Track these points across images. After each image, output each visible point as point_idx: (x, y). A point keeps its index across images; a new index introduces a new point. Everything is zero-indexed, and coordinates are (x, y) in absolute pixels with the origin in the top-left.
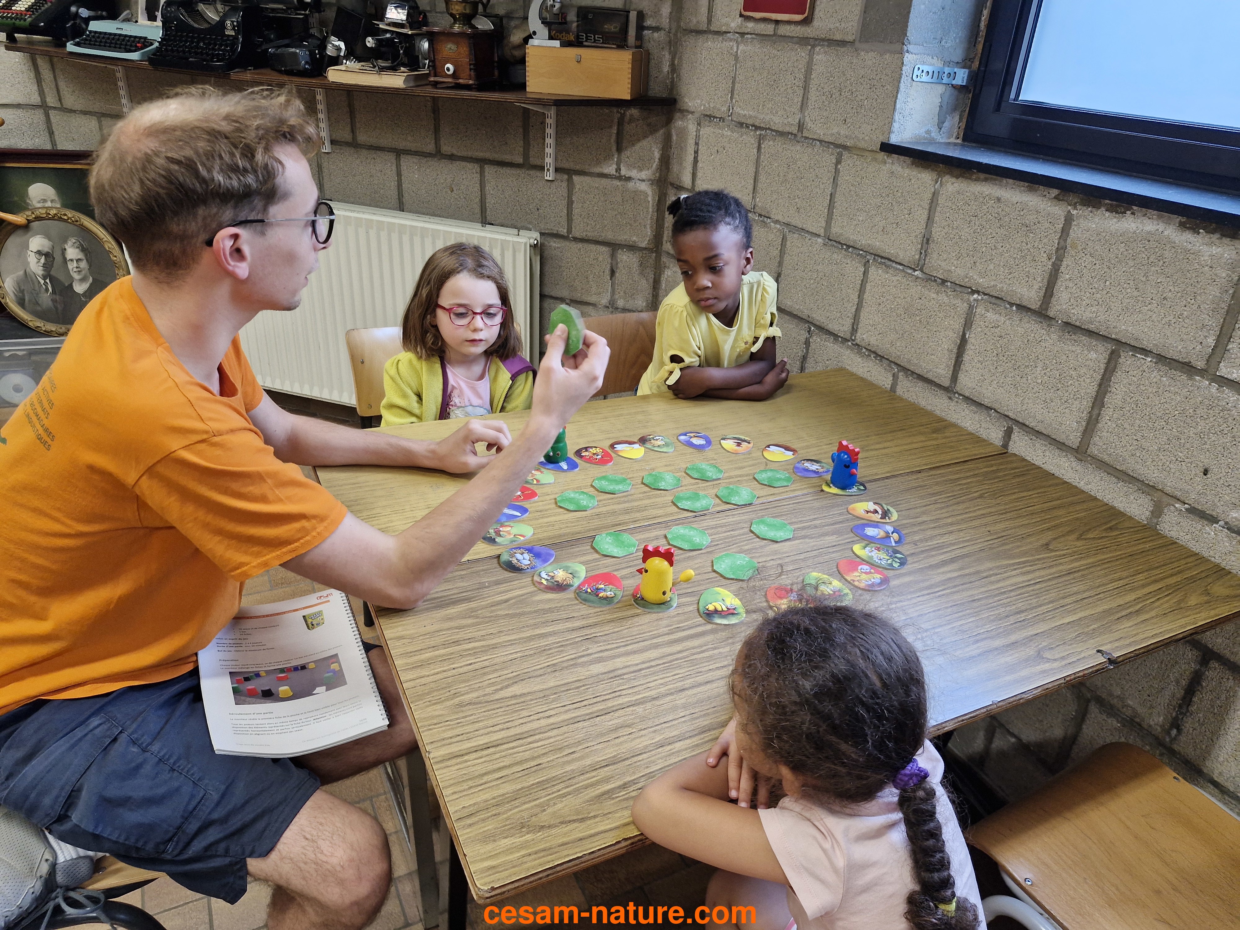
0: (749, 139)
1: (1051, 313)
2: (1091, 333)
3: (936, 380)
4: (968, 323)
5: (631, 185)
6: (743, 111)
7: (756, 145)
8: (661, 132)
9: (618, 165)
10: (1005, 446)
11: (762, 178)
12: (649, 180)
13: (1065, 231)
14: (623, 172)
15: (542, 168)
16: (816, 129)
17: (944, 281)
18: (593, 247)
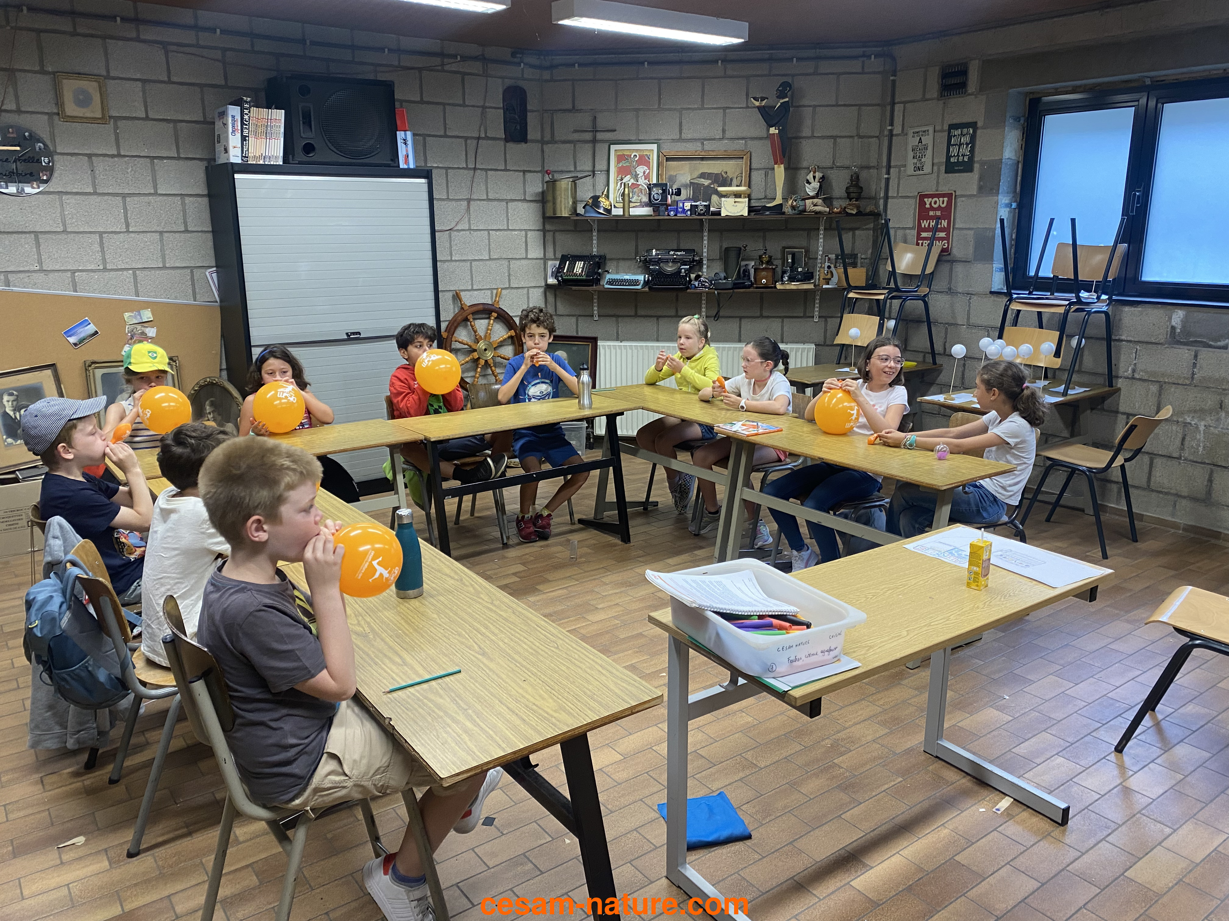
15: (812, 317)
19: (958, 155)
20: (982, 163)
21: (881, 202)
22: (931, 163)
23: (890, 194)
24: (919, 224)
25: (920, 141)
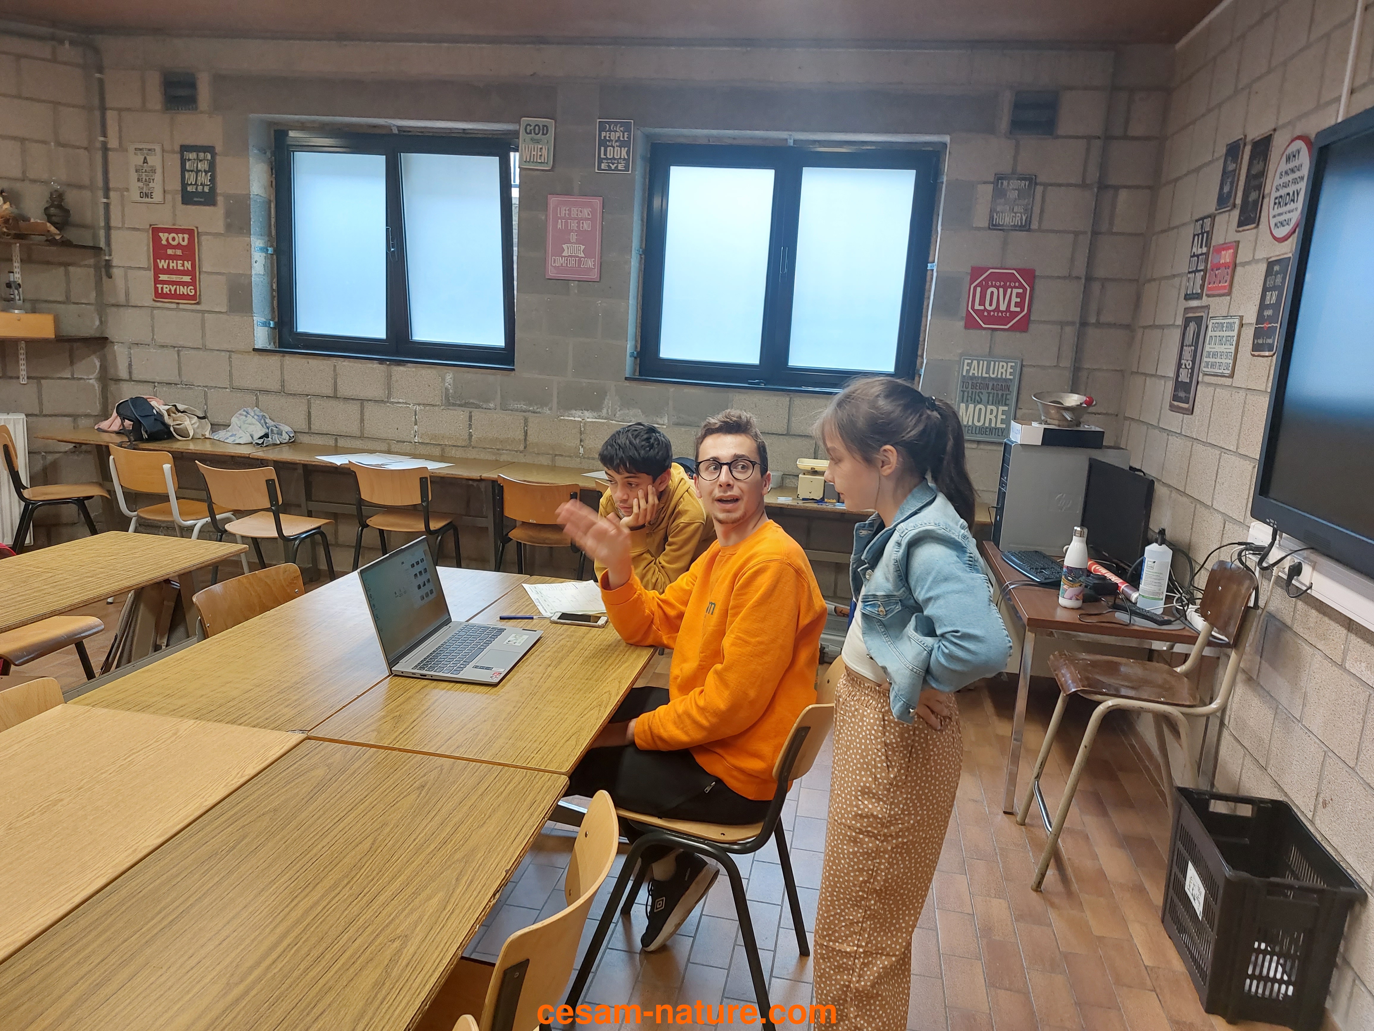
0: (170, 352)
1: (338, 396)
2: (353, 399)
3: (302, 431)
4: (309, 407)
5: (83, 382)
6: (164, 341)
7: (176, 354)
8: (100, 353)
9: (72, 372)
11: (184, 368)
12: (95, 378)
13: (334, 369)
14: (77, 375)
15: (17, 378)
16: (213, 345)
17: (294, 394)
18: (60, 418)
19: (196, 184)
20: (227, 197)
21: (102, 233)
22: (161, 191)
23: (113, 223)
24: (156, 265)
25: (145, 161)
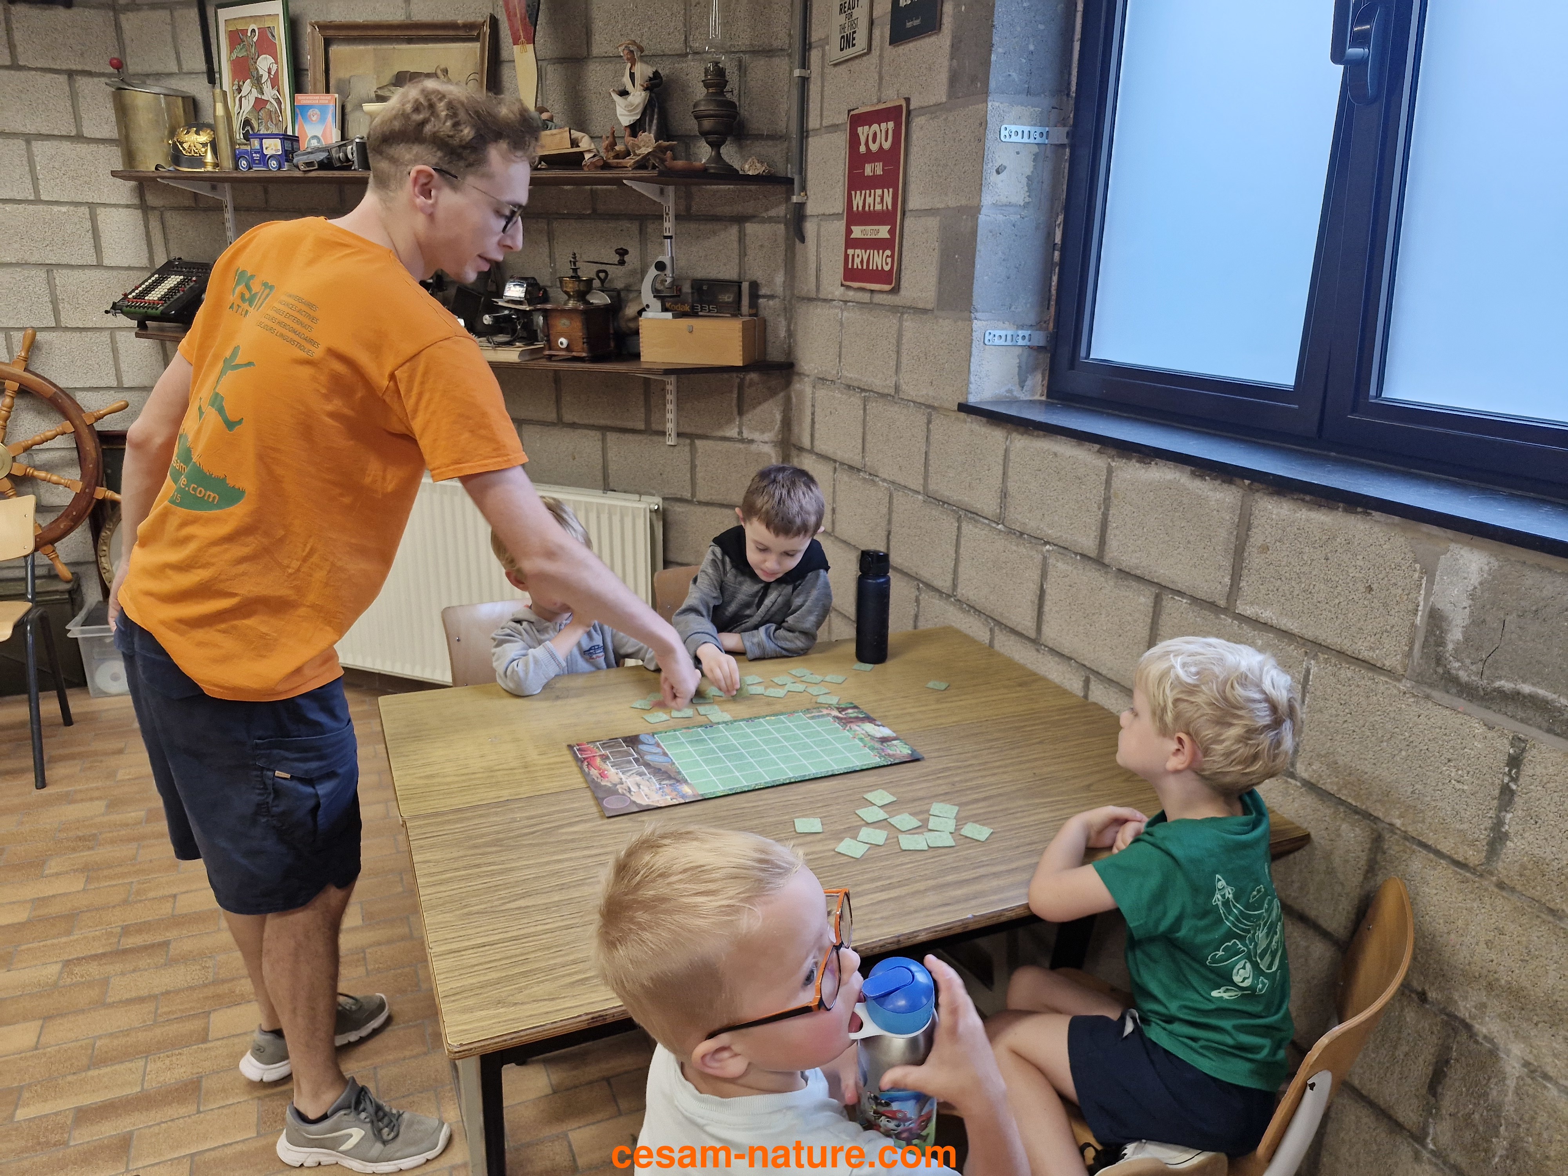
0: (856, 400)
1: (1107, 561)
2: (1139, 579)
3: (1024, 632)
4: (1044, 575)
5: (753, 447)
6: (851, 374)
7: (862, 406)
8: (782, 394)
9: (740, 427)
10: (1086, 697)
11: (869, 437)
12: (772, 442)
13: (1108, 482)
14: (746, 434)
15: (663, 433)
16: (910, 390)
17: (1022, 534)
18: (718, 510)
21: (796, 147)
22: (867, 20)
23: (809, 123)
24: (850, 204)
